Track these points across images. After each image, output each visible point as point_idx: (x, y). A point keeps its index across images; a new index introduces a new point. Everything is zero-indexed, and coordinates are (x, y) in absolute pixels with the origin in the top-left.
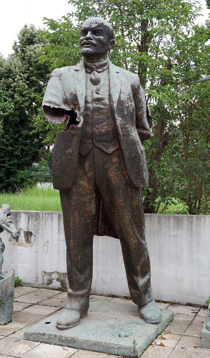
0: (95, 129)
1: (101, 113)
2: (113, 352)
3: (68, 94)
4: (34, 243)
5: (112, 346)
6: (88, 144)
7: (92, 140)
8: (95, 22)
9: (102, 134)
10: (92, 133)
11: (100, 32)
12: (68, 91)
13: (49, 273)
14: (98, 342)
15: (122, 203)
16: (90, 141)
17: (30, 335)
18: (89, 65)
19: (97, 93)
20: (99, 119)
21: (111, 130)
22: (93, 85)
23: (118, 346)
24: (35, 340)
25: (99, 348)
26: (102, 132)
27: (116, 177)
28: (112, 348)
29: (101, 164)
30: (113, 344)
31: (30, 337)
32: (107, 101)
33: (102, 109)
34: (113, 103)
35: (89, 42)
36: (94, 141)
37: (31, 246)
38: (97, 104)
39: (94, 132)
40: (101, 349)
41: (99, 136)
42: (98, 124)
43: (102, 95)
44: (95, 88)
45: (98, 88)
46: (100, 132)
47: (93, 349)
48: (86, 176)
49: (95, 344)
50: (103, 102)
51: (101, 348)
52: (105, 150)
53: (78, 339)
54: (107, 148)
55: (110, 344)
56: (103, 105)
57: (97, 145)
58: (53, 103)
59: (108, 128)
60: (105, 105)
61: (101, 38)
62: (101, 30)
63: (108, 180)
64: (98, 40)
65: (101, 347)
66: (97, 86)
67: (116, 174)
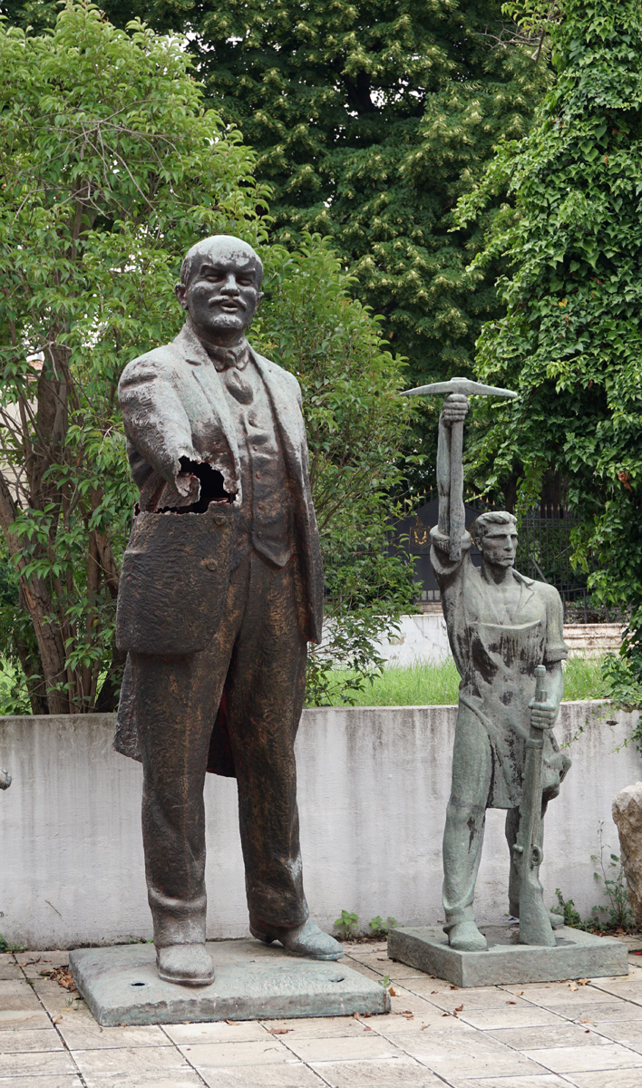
0: (259, 511)
1: (266, 473)
2: (335, 1011)
3: (200, 426)
5: (333, 998)
6: (239, 545)
7: (251, 535)
8: (241, 254)
9: (270, 521)
10: (252, 519)
11: (252, 277)
12: (199, 418)
14: (300, 995)
15: (285, 682)
16: (245, 536)
17: (124, 1014)
18: (219, 350)
19: (252, 424)
20: (265, 485)
21: (286, 512)
22: (238, 404)
23: (347, 996)
24: (139, 1021)
25: (303, 1008)
26: (271, 517)
27: (285, 620)
28: (334, 1002)
29: (260, 591)
30: (335, 994)
31: (123, 1017)
32: (273, 443)
33: (268, 462)
34: (293, 449)
36: (254, 538)
38: (255, 450)
39: (256, 517)
40: (309, 1010)
41: (265, 526)
42: (263, 498)
43: (262, 429)
44: (245, 410)
45: (252, 411)
46: (267, 518)
47: (288, 1014)
48: (226, 620)
49: (292, 1002)
50: (267, 445)
51: (308, 1008)
52: (274, 558)
53: (251, 999)
54: (277, 554)
55: (328, 994)
56: (267, 452)
57: (260, 546)
59: (282, 506)
60: (271, 454)
62: (253, 273)
63: (267, 628)
64: (248, 296)
65: (308, 1005)
66: (249, 407)
67: (285, 613)
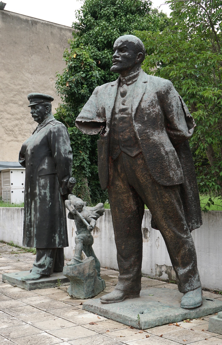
0: (120, 137)
1: (124, 122)
2: (127, 323)
3: (100, 108)
4: (149, 238)
5: (127, 318)
6: (117, 150)
7: (119, 146)
8: (120, 41)
9: (125, 140)
10: (118, 140)
11: (125, 49)
12: (100, 106)
13: (160, 266)
14: (120, 314)
18: (122, 79)
19: (123, 104)
20: (123, 127)
21: (133, 136)
23: (131, 319)
25: (120, 319)
26: (125, 138)
27: (143, 176)
28: (127, 320)
29: (129, 166)
30: (128, 317)
31: (85, 307)
32: (129, 111)
33: (126, 118)
34: (132, 112)
35: (115, 60)
37: (148, 241)
38: (122, 114)
39: (120, 139)
40: (121, 320)
42: (122, 132)
43: (127, 105)
44: (122, 99)
45: (124, 99)
46: (124, 139)
47: (117, 320)
48: (120, 177)
49: (119, 316)
50: (127, 111)
51: (121, 319)
52: (129, 154)
53: (109, 311)
55: (126, 316)
56: (126, 114)
57: (123, 150)
58: (85, 118)
59: (131, 134)
60: (128, 114)
61: (125, 55)
64: (123, 57)
65: (121, 318)
66: (124, 98)
67: (142, 174)
